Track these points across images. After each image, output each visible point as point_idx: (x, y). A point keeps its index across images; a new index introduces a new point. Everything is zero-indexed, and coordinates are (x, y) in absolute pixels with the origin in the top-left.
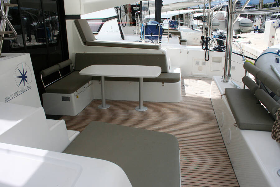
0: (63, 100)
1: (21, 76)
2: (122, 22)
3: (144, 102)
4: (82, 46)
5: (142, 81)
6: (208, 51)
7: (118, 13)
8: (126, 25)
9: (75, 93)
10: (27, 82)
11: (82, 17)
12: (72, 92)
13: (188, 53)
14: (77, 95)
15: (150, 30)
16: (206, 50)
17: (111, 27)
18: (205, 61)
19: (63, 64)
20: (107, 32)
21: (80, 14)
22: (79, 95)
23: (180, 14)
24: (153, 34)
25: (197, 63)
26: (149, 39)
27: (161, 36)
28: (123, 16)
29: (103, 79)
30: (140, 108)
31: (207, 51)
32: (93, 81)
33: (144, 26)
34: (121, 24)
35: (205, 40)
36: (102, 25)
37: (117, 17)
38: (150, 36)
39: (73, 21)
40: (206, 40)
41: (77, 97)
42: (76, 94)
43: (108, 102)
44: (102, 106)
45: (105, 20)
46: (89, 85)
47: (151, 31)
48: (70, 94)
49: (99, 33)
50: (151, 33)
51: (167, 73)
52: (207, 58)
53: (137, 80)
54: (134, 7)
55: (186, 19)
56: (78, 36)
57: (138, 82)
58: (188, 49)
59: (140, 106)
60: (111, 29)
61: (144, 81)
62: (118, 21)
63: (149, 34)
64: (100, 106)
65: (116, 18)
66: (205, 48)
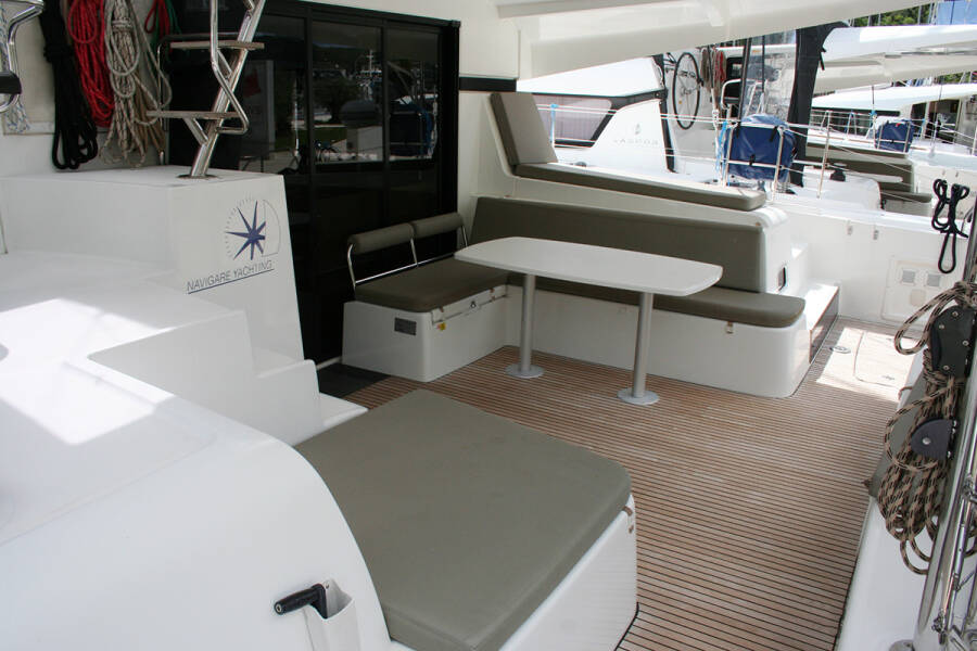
0: (396, 330)
1: (247, 232)
2: (676, 113)
3: (649, 376)
4: (505, 176)
5: (648, 303)
6: (955, 238)
7: (664, 81)
8: (692, 123)
9: (436, 312)
10: (262, 251)
11: (521, 87)
12: (428, 309)
13: (875, 237)
14: (441, 321)
15: (749, 145)
16: (948, 232)
17: (638, 126)
18: (940, 273)
19: (429, 225)
20: (623, 140)
21: (516, 76)
22: (447, 323)
23: (942, 98)
24: (758, 158)
25: (908, 277)
26: (741, 175)
27: (783, 168)
28: (686, 92)
29: (530, 284)
30: (632, 395)
31: (952, 235)
32: (510, 287)
33: (729, 130)
34: (670, 117)
35: (949, 195)
36: (607, 119)
37: (661, 95)
38: (748, 164)
39: (484, 96)
40: (953, 195)
41: (442, 327)
42: (439, 318)
43: (539, 359)
44: (520, 370)
45: (619, 102)
46: (494, 298)
47: (751, 149)
48: (418, 315)
49: (598, 143)
50: (750, 154)
51: (757, 292)
52: (947, 263)
53: (631, 298)
54: (735, 66)
55: (969, 119)
56: (495, 146)
57: (636, 309)
58: (878, 224)
59: (633, 386)
60: (637, 133)
61: (654, 308)
62: (663, 109)
63: (743, 157)
64: (511, 369)
65: (656, 97)
66: (945, 225)
